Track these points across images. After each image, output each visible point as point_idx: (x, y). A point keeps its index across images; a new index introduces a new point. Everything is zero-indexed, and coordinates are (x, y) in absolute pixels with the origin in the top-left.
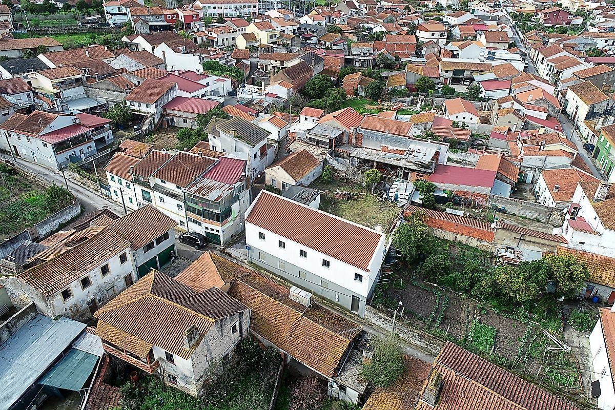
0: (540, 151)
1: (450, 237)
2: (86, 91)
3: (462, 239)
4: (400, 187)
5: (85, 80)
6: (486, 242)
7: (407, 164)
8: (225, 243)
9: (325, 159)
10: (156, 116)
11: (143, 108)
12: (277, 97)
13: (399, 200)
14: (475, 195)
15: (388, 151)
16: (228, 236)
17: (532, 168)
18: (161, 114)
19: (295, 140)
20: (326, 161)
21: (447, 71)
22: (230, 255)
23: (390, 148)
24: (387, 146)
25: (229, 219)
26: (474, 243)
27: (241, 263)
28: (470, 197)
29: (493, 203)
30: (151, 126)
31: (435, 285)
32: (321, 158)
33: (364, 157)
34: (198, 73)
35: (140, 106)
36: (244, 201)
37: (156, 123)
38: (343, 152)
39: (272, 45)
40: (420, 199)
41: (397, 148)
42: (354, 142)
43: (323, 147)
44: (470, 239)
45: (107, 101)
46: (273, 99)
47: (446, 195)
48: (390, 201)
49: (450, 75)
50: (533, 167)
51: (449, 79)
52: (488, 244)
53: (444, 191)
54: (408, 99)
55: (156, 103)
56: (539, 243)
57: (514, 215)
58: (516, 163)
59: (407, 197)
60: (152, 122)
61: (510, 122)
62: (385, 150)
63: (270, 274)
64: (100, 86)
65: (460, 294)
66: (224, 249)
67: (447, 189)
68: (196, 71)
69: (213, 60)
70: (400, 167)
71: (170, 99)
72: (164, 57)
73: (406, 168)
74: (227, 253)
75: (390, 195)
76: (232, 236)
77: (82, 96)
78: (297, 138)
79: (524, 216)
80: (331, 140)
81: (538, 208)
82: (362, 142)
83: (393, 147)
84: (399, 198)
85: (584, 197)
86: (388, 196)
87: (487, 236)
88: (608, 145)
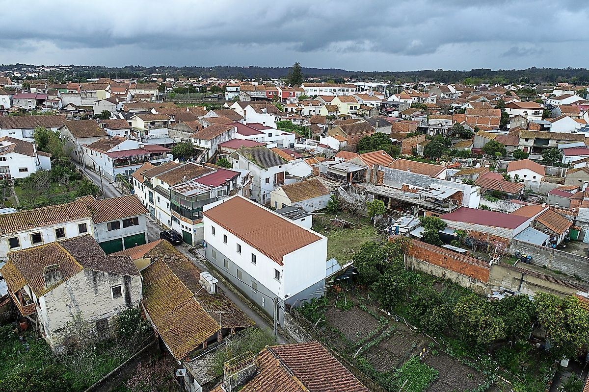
1: (438, 272)
2: (169, 132)
3: (452, 276)
5: (170, 123)
6: (480, 283)
9: (337, 190)
10: (210, 151)
11: (203, 144)
12: (329, 148)
14: (494, 238)
15: (409, 191)
18: (216, 151)
19: (318, 175)
21: (527, 140)
26: (466, 283)
28: (487, 240)
29: (517, 251)
30: (204, 159)
31: (389, 314)
32: (332, 190)
33: (380, 193)
34: (264, 125)
35: (200, 143)
37: (210, 157)
38: (360, 187)
39: (351, 115)
40: (422, 234)
41: (417, 187)
42: (374, 180)
43: (342, 182)
44: (461, 277)
45: (182, 141)
46: (324, 149)
47: (455, 235)
48: (390, 234)
49: (531, 143)
51: (529, 148)
52: (483, 285)
53: (456, 231)
54: (470, 160)
55: (212, 141)
56: (547, 288)
57: (545, 267)
58: (569, 217)
60: (206, 156)
61: (579, 181)
62: (406, 189)
64: (179, 128)
65: (415, 328)
67: (461, 228)
68: (262, 123)
69: (288, 120)
70: (415, 205)
71: (227, 140)
72: (245, 114)
73: (421, 207)
77: (165, 136)
78: (320, 174)
79: (559, 270)
80: (349, 174)
81: (576, 260)
82: (383, 180)
83: (414, 186)
84: (400, 232)
86: (390, 230)
87: (481, 274)
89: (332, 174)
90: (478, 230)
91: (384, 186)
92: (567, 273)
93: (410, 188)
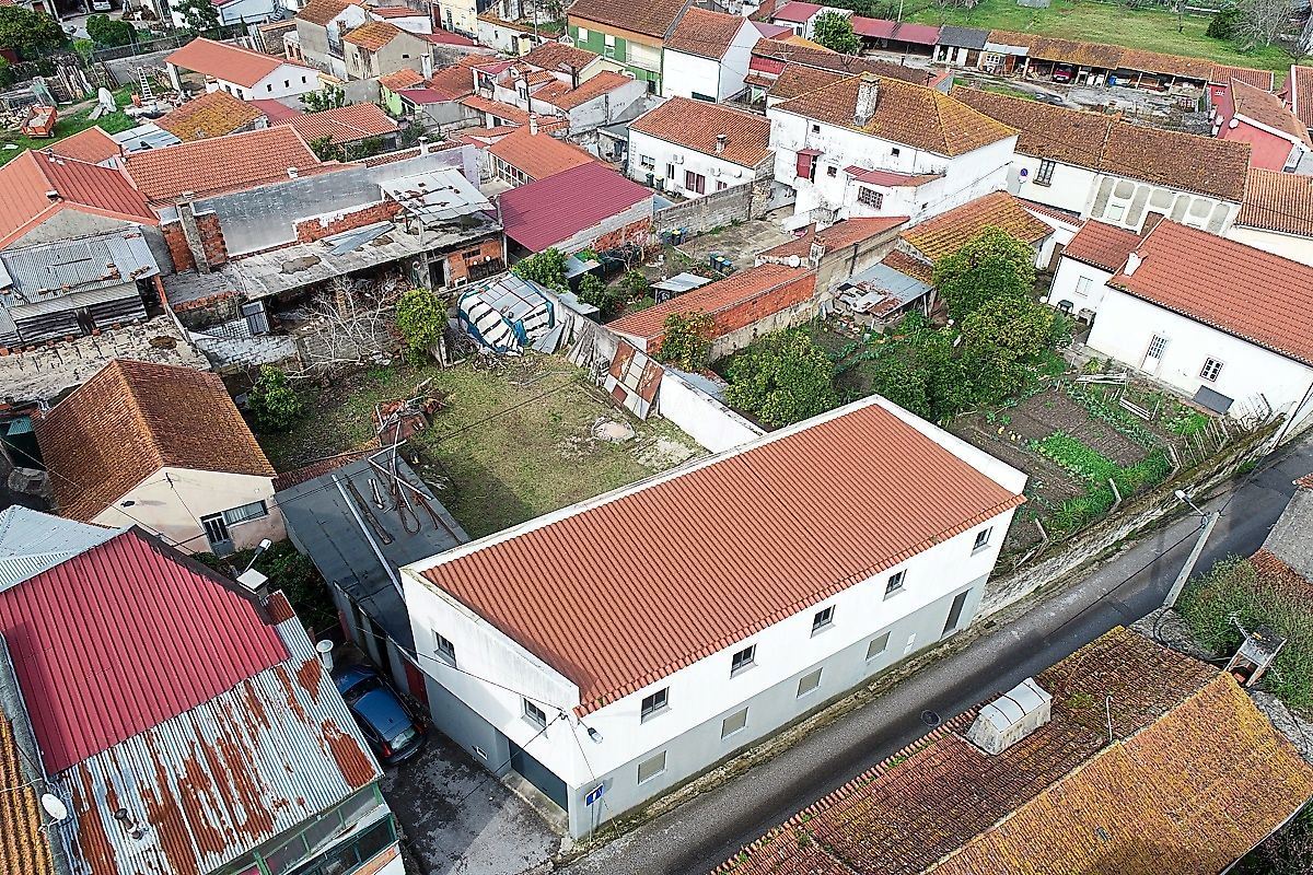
0: (575, 88)
1: (744, 338)
3: (766, 326)
6: (804, 305)
7: (423, 237)
13: (529, 335)
14: (631, 231)
17: (590, 133)
23: (325, 219)
24: (312, 218)
26: (784, 321)
28: (622, 242)
29: (662, 230)
32: (194, 361)
38: (213, 303)
41: (346, 211)
42: (199, 255)
44: (778, 318)
47: (595, 263)
48: (510, 353)
50: (590, 129)
51: (47, 4)
52: (808, 306)
53: (583, 255)
56: (877, 247)
57: (700, 234)
59: (546, 317)
61: (404, 57)
62: (311, 233)
67: (581, 246)
75: (488, 339)
79: (715, 226)
80: (145, 285)
82: (223, 243)
83: (334, 214)
84: (528, 330)
85: (817, 129)
86: (490, 346)
87: (803, 287)
88: (610, 40)
89: (50, 321)
90: (607, 231)
91: (234, 259)
93: (324, 224)
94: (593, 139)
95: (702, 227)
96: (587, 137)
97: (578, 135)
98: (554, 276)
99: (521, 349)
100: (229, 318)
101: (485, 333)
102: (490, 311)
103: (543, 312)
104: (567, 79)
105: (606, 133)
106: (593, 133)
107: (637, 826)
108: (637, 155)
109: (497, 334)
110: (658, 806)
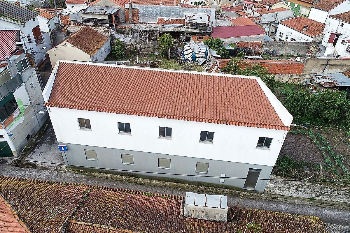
0: (269, 10)
4: (193, 48)
6: (296, 76)
7: (187, 29)
8: (20, 150)
9: (111, 35)
13: (197, 59)
15: (166, 23)
16: (21, 139)
17: (268, 24)
19: (70, 24)
20: (112, 37)
22: (34, 166)
23: (166, 19)
24: (162, 18)
25: (15, 114)
26: (285, 79)
27: (56, 172)
29: (266, 49)
32: (107, 35)
36: (31, 85)
38: (125, 28)
40: (217, 54)
41: (172, 18)
42: (131, 18)
43: (103, 26)
47: (232, 48)
48: (189, 62)
50: (268, 22)
52: (298, 77)
56: (341, 65)
57: (282, 55)
58: (256, 22)
59: (204, 55)
62: (161, 22)
63: (108, 175)
65: (321, 127)
66: (19, 161)
74: (27, 164)
75: (186, 57)
76: (28, 137)
78: (72, 22)
79: (289, 54)
80: (110, 16)
81: (300, 45)
82: (138, 18)
83: (169, 18)
84: (197, 57)
85: (343, 25)
86: (184, 58)
87: (298, 69)
88: (296, 5)
89: (88, 20)
90: (243, 41)
91: (140, 23)
92: (293, 55)
94: (268, 26)
95: (284, 53)
96: (266, 25)
97: (263, 23)
98: (214, 46)
99: (193, 62)
100: (128, 34)
101: (185, 55)
102: (190, 49)
103: (204, 53)
104: (267, 7)
105: (273, 25)
106: (269, 24)
107: (86, 175)
108: (279, 32)
109: (188, 56)
110: (96, 174)
